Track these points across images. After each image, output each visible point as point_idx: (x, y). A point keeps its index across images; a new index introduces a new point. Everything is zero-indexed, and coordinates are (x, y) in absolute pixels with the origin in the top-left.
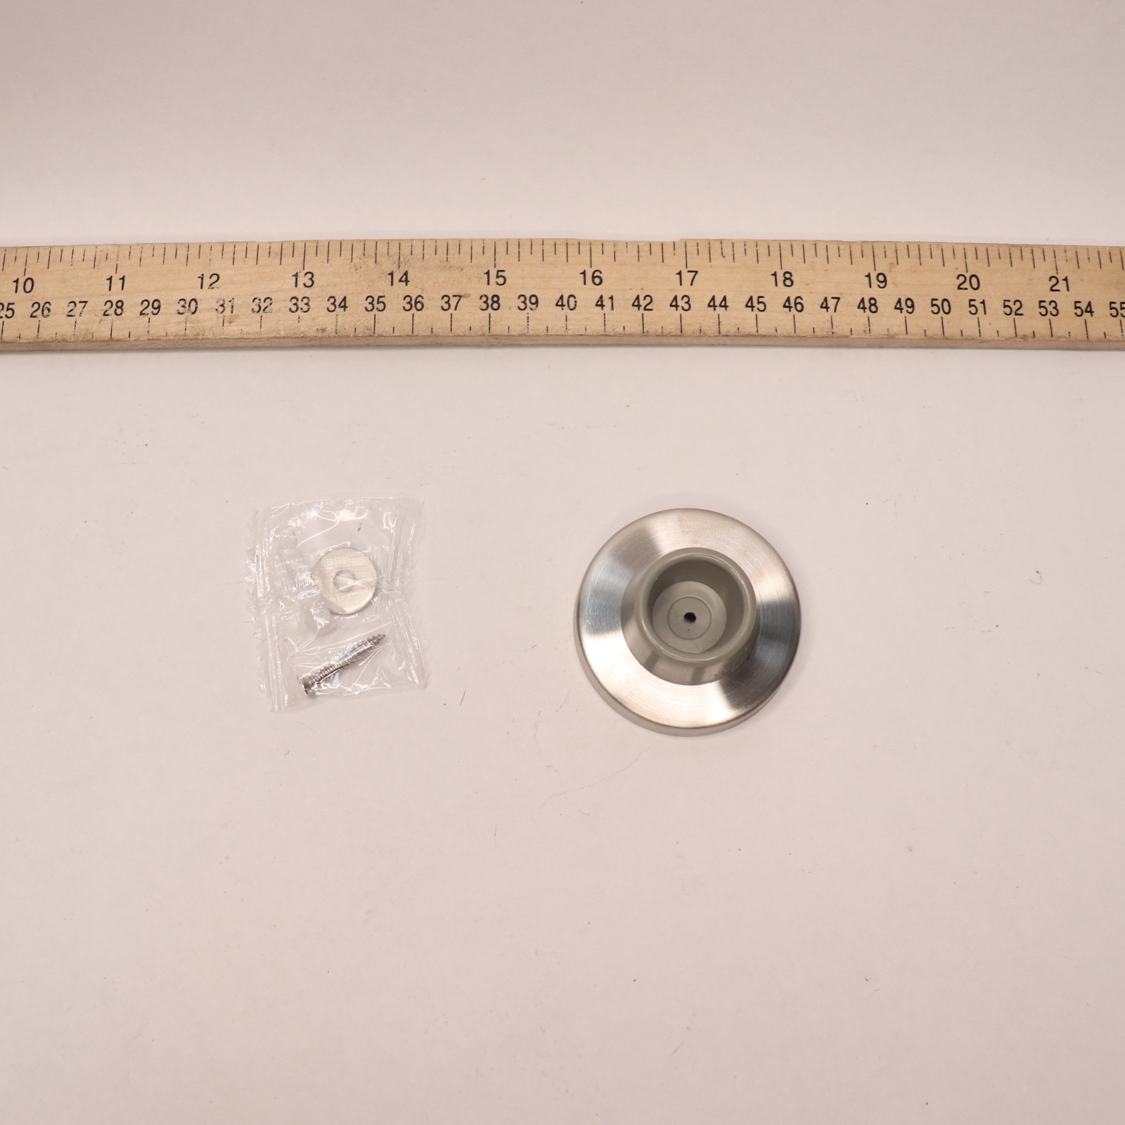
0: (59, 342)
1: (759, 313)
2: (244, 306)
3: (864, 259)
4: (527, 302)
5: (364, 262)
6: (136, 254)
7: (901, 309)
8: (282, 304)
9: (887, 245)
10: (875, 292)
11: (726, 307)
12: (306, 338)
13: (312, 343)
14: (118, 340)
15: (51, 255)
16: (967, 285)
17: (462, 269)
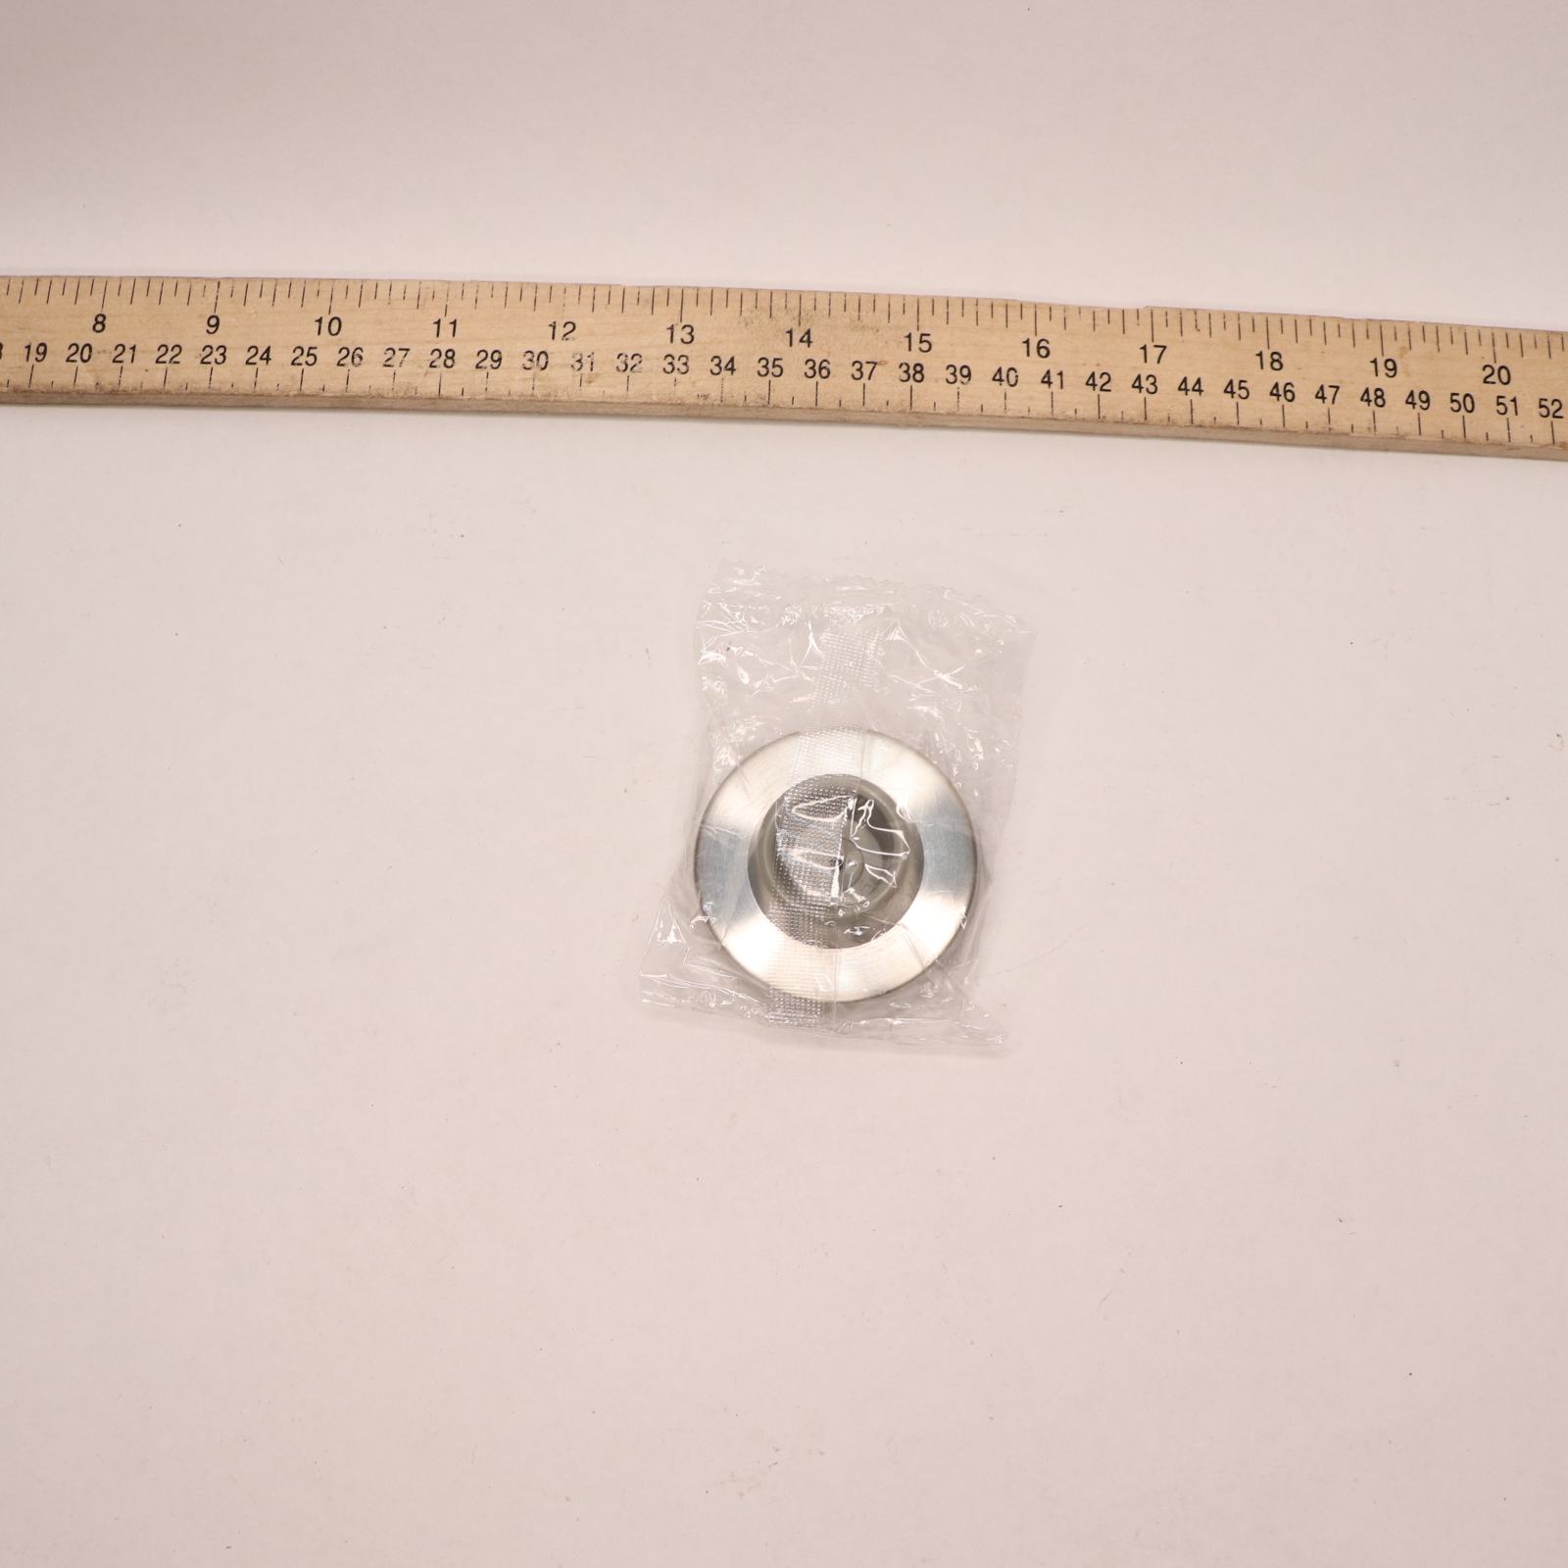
0: (373, 397)
1: (1241, 401)
2: (607, 362)
3: (1370, 341)
4: (958, 373)
5: (757, 316)
6: (470, 293)
7: (1414, 404)
8: (654, 363)
9: (1398, 325)
10: (1382, 381)
11: (1200, 391)
12: (684, 405)
13: (689, 412)
14: (448, 398)
15: (364, 291)
16: (1494, 378)
17: (877, 330)
